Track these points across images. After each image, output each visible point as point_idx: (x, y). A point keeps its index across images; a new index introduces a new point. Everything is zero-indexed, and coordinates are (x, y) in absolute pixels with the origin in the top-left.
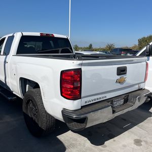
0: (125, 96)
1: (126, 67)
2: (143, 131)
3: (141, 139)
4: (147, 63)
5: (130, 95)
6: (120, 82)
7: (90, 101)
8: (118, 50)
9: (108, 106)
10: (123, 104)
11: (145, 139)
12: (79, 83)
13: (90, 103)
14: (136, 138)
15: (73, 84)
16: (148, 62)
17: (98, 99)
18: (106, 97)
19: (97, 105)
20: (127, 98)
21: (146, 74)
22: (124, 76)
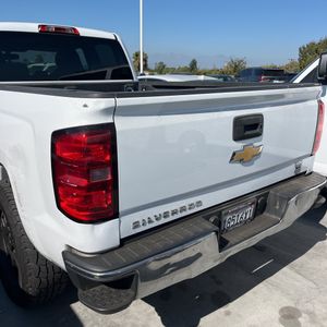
0: (258, 198)
1: (261, 115)
2: (305, 281)
3: (299, 307)
4: (320, 103)
5: (271, 191)
6: (241, 161)
7: (150, 222)
8: (253, 72)
9: (206, 233)
10: (251, 219)
11: (309, 307)
12: (109, 169)
13: (149, 226)
14: (287, 302)
15: (87, 175)
16: (322, 99)
17: (174, 213)
18: (199, 203)
19: (171, 231)
20: (262, 202)
21: (317, 135)
22: (256, 142)
